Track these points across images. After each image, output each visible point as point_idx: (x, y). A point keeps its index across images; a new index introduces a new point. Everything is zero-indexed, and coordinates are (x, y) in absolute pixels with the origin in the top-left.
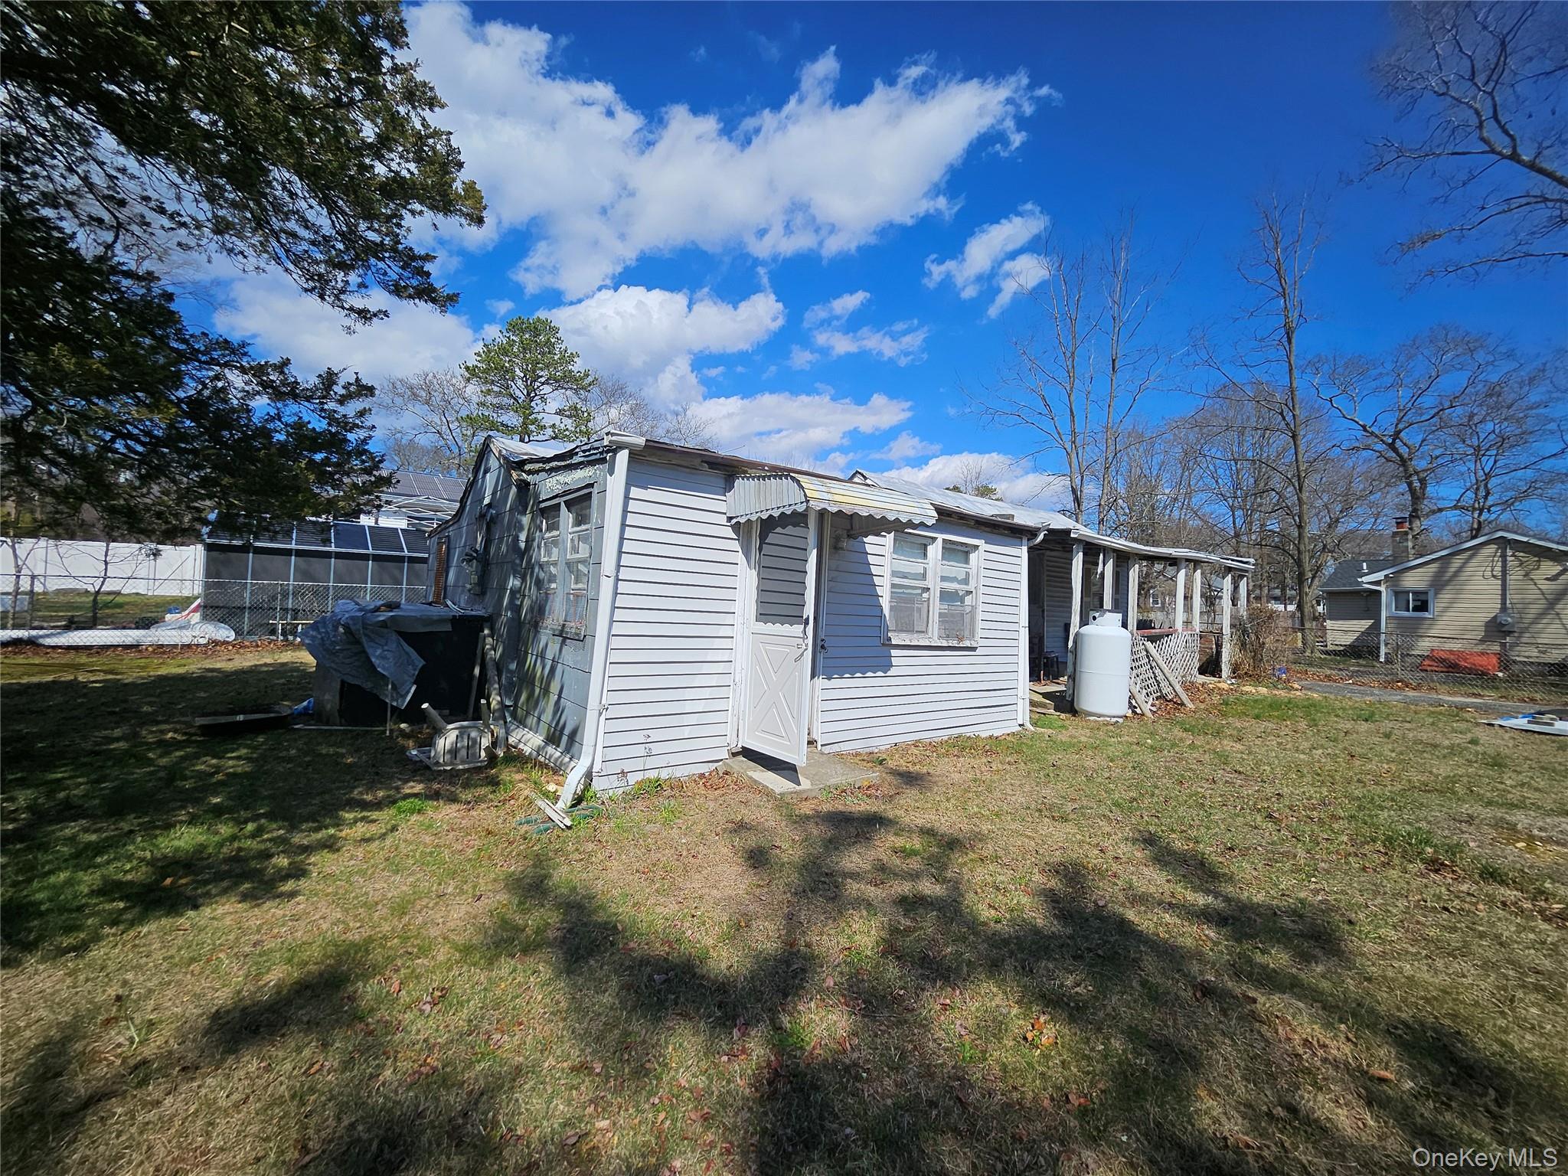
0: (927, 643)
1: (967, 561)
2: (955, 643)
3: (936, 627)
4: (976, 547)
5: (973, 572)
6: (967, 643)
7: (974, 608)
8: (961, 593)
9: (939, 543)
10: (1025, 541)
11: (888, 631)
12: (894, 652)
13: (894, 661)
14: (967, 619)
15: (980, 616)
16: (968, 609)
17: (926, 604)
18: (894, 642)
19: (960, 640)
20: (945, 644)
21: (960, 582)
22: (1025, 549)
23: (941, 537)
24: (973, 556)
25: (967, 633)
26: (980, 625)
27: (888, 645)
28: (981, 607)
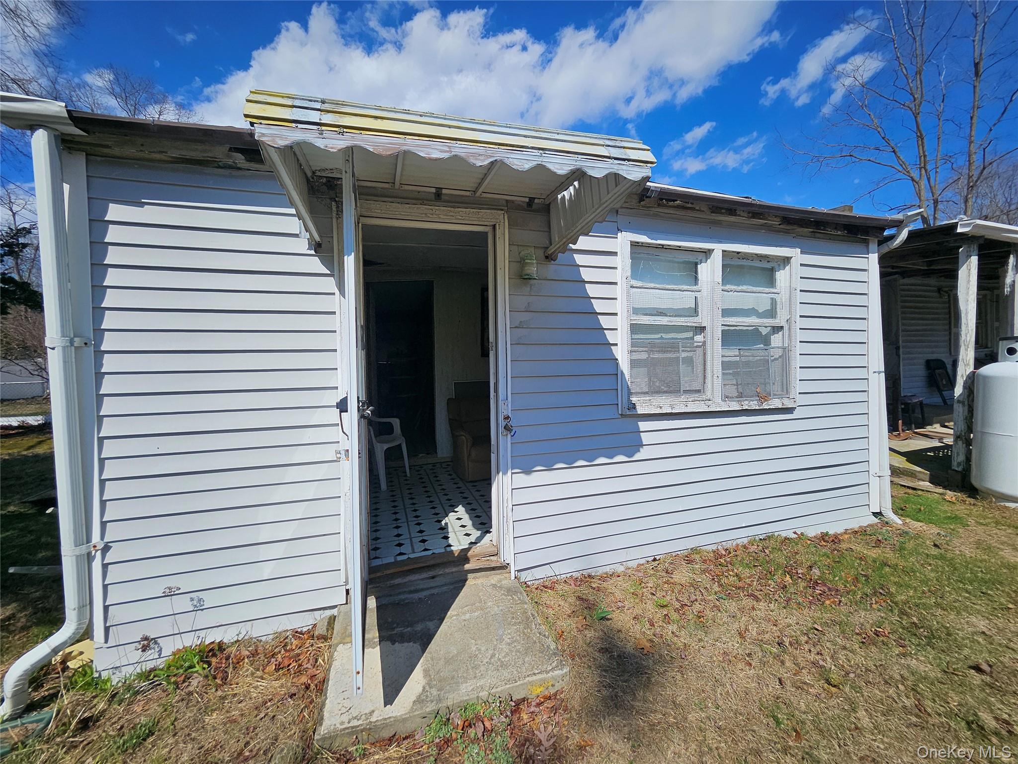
0: (703, 408)
1: (771, 282)
2: (754, 405)
3: (718, 383)
4: (786, 260)
5: (782, 298)
6: (776, 403)
7: (786, 351)
8: (764, 331)
9: (717, 259)
10: (873, 246)
11: (630, 394)
12: (643, 425)
13: (645, 438)
14: (775, 368)
15: (798, 361)
16: (777, 353)
17: (699, 351)
18: (640, 410)
19: (763, 398)
20: (735, 406)
21: (760, 315)
22: (874, 258)
23: (718, 248)
24: (781, 276)
25: (776, 388)
26: (799, 374)
27: (631, 414)
28: (799, 348)
